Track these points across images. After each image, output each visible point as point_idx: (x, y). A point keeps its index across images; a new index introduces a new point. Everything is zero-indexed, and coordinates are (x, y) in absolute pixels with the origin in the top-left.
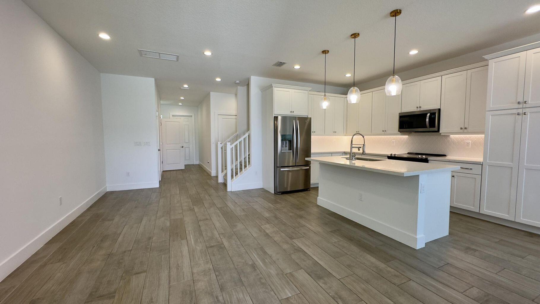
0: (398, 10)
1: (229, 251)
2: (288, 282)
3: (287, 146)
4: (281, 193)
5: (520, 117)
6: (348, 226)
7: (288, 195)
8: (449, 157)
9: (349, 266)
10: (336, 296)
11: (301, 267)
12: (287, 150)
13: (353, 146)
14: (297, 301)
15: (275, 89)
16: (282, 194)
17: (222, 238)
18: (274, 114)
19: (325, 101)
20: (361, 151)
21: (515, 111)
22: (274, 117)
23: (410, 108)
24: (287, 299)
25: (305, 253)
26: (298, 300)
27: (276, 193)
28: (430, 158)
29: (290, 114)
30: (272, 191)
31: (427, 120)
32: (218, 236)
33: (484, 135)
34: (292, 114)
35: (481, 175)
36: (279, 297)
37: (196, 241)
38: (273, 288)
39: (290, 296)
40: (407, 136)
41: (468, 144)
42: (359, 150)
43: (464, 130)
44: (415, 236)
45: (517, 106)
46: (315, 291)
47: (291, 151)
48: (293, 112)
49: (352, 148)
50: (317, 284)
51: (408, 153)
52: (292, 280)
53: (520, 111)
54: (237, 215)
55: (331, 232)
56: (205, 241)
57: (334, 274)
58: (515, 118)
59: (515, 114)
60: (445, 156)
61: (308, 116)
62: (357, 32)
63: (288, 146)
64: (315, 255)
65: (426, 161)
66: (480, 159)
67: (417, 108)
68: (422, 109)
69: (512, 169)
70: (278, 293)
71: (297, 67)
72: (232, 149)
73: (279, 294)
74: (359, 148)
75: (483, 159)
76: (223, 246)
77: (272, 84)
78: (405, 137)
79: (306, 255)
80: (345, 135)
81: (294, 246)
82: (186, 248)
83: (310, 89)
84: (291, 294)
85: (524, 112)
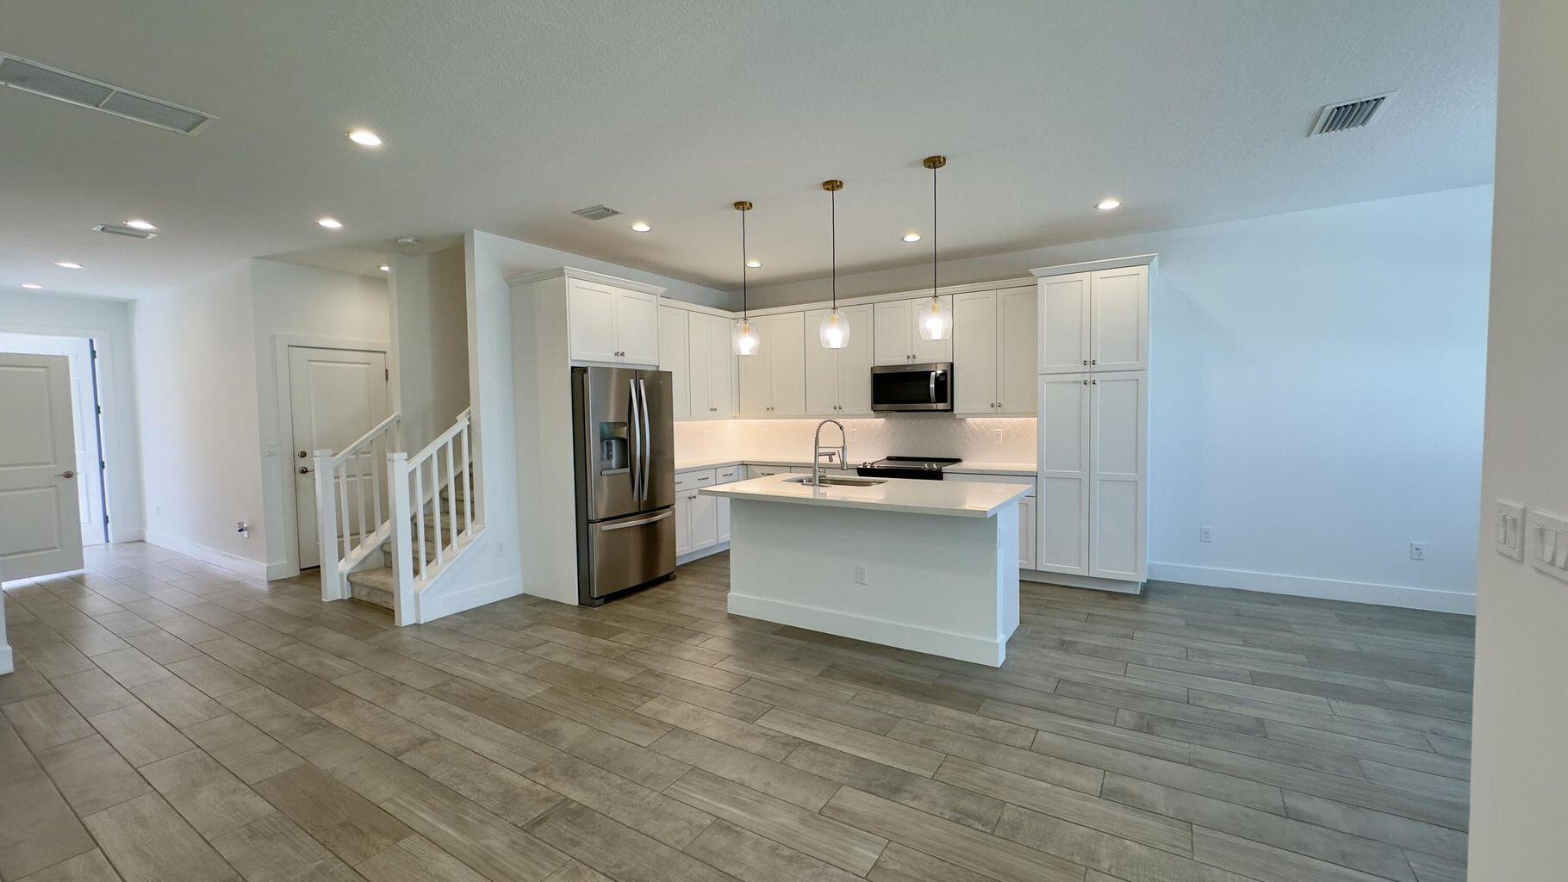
0: (940, 157)
1: (609, 812)
2: (845, 831)
3: (614, 456)
4: (603, 600)
5: (1087, 387)
6: (840, 651)
7: (630, 603)
8: (967, 464)
9: (924, 743)
10: (958, 815)
11: (838, 783)
12: (614, 466)
13: (821, 451)
14: (899, 861)
15: (571, 284)
16: (606, 602)
17: (548, 784)
18: (572, 360)
19: (747, 334)
20: (836, 460)
21: (1080, 378)
22: (572, 368)
23: (894, 356)
24: (876, 866)
25: (815, 747)
26: (901, 860)
27: (587, 599)
28: (946, 468)
29: (613, 359)
30: (574, 600)
31: (932, 386)
32: (526, 783)
33: (1036, 419)
34: (620, 359)
35: (1036, 497)
36: (860, 873)
37: (460, 825)
38: (824, 857)
39: (877, 857)
40: (883, 420)
41: (998, 435)
42: (831, 460)
43: (997, 408)
44: (993, 641)
45: (1082, 368)
46: (914, 824)
47: (628, 470)
48: (622, 354)
49: (817, 455)
50: (905, 808)
51: (889, 458)
52: (848, 821)
53: (1087, 377)
54: (522, 698)
55: (821, 675)
56: (495, 811)
57: (914, 770)
58: (1081, 388)
59: (1080, 382)
60: (958, 460)
61: (658, 367)
62: (839, 179)
63: (616, 454)
64: (840, 744)
65: (937, 475)
66: (1031, 466)
67: (908, 358)
68: (917, 362)
69: (1081, 483)
70: (847, 863)
71: (641, 227)
72: (412, 475)
73: (851, 865)
74: (831, 455)
75: (1036, 465)
76: (574, 806)
77: (563, 268)
78: (880, 422)
79: (820, 748)
80: (735, 418)
81: (774, 737)
82: (444, 857)
83: (662, 290)
84: (875, 852)
85: (1092, 379)
